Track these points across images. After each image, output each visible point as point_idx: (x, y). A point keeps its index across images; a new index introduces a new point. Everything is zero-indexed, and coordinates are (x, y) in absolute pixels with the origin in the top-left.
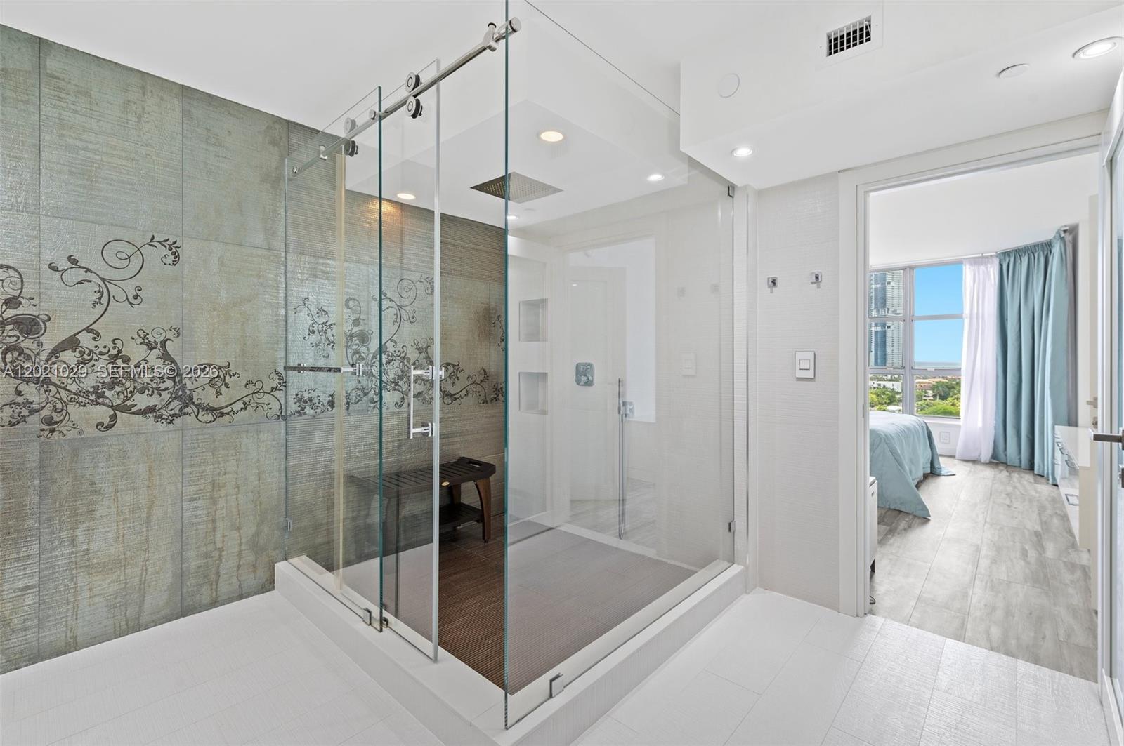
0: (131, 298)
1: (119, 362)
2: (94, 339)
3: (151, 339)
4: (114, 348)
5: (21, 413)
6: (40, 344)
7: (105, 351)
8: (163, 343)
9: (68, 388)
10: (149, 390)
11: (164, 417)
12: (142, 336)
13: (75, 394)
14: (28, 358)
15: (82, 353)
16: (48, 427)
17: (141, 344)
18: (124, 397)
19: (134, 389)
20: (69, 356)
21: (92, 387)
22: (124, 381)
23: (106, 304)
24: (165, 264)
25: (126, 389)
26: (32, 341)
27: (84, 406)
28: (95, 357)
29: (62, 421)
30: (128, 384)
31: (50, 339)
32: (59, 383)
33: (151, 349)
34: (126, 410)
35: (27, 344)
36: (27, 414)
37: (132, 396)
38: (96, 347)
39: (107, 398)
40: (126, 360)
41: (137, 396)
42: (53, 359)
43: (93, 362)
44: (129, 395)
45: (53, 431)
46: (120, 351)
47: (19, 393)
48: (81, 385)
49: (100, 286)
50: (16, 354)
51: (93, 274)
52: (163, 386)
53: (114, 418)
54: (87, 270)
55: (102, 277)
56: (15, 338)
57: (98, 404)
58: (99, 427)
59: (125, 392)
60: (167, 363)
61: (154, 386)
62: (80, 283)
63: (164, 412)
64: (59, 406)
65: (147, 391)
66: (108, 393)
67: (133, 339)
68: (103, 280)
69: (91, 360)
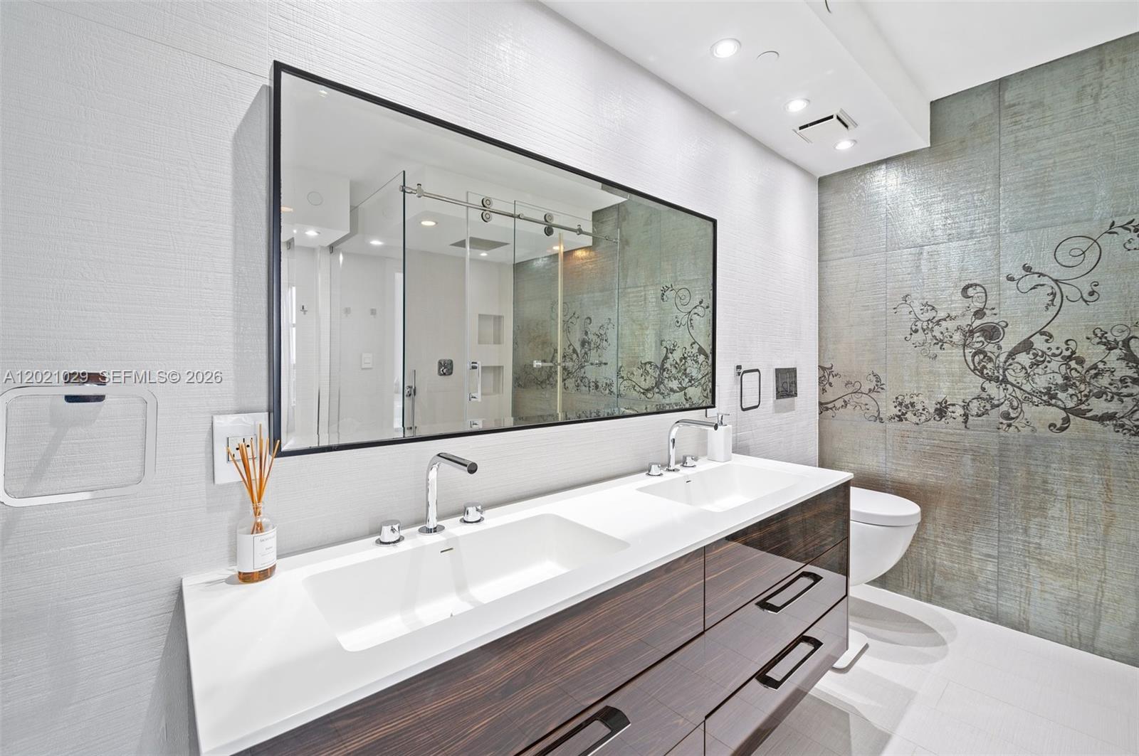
0: (1086, 296)
1: (1073, 364)
2: (1047, 341)
3: (1111, 338)
4: (1067, 349)
5: (985, 406)
6: (1000, 348)
7: (1058, 352)
8: (1126, 343)
9: (1022, 387)
10: (1107, 395)
11: (1126, 427)
12: (1099, 335)
13: (1029, 394)
14: (990, 360)
15: (1036, 355)
16: (1005, 422)
17: (1098, 343)
18: (1078, 400)
19: (1089, 392)
20: (1024, 359)
21: (1044, 388)
22: (1078, 384)
23: (1058, 305)
24: (1129, 250)
25: (1081, 392)
26: (993, 345)
27: (1037, 405)
28: (1048, 359)
29: (1017, 417)
30: (1082, 387)
31: (1009, 342)
32: (1015, 383)
33: (1110, 349)
34: (1080, 414)
35: (990, 348)
36: (989, 408)
37: (1087, 400)
38: (1049, 349)
39: (1060, 400)
40: (1081, 361)
41: (1093, 400)
42: (1010, 361)
43: (1046, 363)
44: (1084, 399)
45: (1009, 425)
46: (1073, 353)
47: (983, 389)
48: (1034, 385)
49: (1052, 288)
50: (982, 356)
51: (1046, 277)
52: (1125, 391)
53: (1066, 420)
54: (1041, 275)
55: (1055, 278)
56: (981, 344)
57: (1050, 405)
58: (1052, 428)
59: (1079, 395)
60: (1130, 364)
61: (1114, 390)
62: (1034, 288)
63: (1127, 422)
64: (1015, 404)
65: (1104, 396)
66: (1061, 395)
67: (1088, 338)
68: (1056, 281)
69: (1043, 361)
